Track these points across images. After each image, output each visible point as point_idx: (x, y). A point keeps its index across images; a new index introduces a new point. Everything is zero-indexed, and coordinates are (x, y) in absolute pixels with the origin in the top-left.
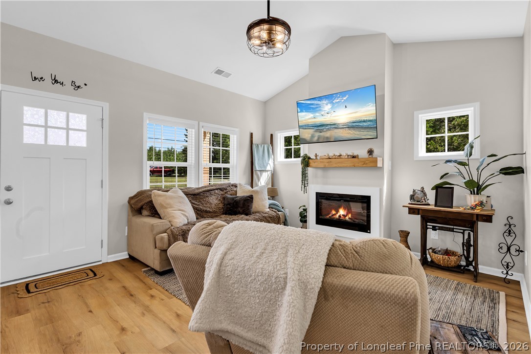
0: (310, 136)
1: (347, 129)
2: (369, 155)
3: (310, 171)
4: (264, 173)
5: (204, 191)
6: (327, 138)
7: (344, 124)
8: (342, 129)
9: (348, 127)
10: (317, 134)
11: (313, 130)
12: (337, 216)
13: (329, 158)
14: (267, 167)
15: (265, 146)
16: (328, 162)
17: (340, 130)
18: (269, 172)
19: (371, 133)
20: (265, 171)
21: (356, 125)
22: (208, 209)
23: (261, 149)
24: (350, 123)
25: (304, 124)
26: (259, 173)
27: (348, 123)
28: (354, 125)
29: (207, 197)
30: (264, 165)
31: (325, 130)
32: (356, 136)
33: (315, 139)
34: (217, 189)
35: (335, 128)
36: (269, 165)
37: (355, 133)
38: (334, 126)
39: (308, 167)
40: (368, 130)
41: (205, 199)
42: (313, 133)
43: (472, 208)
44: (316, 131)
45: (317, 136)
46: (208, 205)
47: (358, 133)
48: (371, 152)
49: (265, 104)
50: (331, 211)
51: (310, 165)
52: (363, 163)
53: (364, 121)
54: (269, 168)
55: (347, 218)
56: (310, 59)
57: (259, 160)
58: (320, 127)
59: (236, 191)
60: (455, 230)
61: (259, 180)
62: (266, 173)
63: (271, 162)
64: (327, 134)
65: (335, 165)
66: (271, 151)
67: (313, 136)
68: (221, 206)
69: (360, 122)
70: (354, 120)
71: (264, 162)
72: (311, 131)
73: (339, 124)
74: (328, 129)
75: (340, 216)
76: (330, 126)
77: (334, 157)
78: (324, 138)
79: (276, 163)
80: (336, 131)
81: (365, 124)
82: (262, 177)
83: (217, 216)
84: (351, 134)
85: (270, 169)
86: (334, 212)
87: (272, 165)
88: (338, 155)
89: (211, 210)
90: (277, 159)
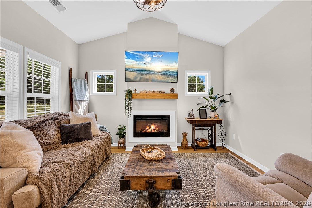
0: (134, 77)
1: (161, 75)
2: (171, 92)
3: (133, 101)
4: (82, 103)
5: (38, 123)
6: (147, 79)
7: (159, 72)
8: (157, 75)
9: (161, 74)
10: (140, 76)
11: (136, 73)
12: (150, 130)
13: (147, 93)
14: (85, 98)
15: (82, 80)
16: (147, 96)
17: (156, 75)
18: (86, 102)
19: (175, 79)
20: (84, 101)
21: (166, 74)
22: (49, 142)
23: (79, 83)
24: (163, 72)
25: (129, 68)
26: (78, 103)
27: (161, 71)
28: (165, 74)
29: (44, 128)
30: (82, 96)
31: (146, 74)
32: (166, 80)
33: (138, 79)
34: (50, 119)
35: (153, 74)
36: (86, 96)
37: (166, 78)
38: (153, 72)
39: (131, 98)
40: (173, 77)
41: (42, 132)
42: (137, 75)
43: (215, 118)
44: (139, 74)
45: (139, 77)
46: (48, 137)
47: (167, 78)
48: (172, 90)
49: (80, 46)
50: (146, 127)
51: (133, 97)
52: (170, 97)
53: (171, 72)
54: (86, 98)
55: (156, 130)
56: (128, 24)
57: (78, 91)
58: (142, 72)
59: (69, 120)
60: (205, 129)
61: (78, 108)
62: (84, 103)
63: (87, 94)
64: (147, 77)
65: (152, 97)
66: (87, 85)
67: (136, 77)
68: (59, 136)
69: (169, 72)
70: (165, 70)
71: (82, 94)
72: (135, 74)
73: (155, 71)
74: (148, 74)
75: (151, 130)
76: (149, 72)
77: (150, 92)
78: (145, 79)
79: (91, 95)
80: (153, 75)
81: (172, 73)
82: (81, 106)
83: (58, 147)
84: (163, 78)
85: (87, 100)
86: (148, 128)
87: (88, 96)
88: (153, 91)
89: (51, 142)
90: (92, 92)
